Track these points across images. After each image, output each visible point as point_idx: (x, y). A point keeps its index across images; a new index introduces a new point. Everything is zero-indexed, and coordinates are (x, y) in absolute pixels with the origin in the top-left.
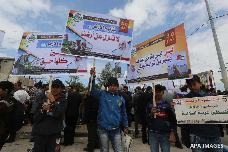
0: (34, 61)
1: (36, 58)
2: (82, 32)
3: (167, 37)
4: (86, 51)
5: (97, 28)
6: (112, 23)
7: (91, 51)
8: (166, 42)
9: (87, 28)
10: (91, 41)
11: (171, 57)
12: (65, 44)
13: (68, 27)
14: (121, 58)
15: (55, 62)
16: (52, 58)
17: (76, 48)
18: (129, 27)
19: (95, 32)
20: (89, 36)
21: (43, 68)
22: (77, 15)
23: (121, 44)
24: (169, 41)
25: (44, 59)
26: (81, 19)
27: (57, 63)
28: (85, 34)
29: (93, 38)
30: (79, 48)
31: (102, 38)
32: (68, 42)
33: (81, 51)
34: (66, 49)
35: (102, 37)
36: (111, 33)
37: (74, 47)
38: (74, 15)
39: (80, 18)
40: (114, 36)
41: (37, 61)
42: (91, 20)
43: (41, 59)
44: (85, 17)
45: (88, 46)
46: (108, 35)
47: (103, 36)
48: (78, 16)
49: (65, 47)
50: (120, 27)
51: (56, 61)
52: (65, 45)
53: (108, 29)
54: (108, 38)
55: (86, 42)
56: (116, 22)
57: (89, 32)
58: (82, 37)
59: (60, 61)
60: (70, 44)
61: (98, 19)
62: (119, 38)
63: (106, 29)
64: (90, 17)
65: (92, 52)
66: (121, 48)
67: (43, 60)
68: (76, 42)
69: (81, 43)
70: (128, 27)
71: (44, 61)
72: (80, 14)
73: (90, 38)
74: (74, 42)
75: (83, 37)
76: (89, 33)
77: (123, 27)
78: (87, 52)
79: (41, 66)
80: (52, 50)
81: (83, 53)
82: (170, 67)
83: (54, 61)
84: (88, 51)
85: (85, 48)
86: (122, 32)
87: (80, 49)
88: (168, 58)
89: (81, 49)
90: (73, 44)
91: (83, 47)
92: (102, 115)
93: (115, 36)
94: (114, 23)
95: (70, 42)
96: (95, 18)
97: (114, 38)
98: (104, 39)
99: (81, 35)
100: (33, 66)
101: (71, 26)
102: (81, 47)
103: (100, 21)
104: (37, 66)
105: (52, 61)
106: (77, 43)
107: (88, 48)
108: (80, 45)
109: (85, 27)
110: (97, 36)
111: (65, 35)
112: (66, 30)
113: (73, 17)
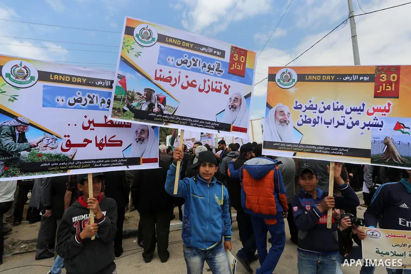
0: (45, 142)
1: (47, 134)
2: (156, 71)
3: (381, 80)
4: (165, 115)
5: (186, 63)
6: (216, 55)
7: (175, 114)
8: (377, 88)
9: (166, 63)
10: (176, 91)
11: (382, 122)
12: (119, 97)
13: (124, 59)
14: (232, 128)
15: (97, 145)
16: (89, 135)
17: (145, 108)
18: (247, 66)
19: (184, 73)
20: (170, 81)
21: (71, 158)
22: (143, 32)
23: (233, 99)
24: (384, 89)
25: (69, 136)
26: (154, 42)
27: (100, 146)
28: (162, 77)
29: (178, 86)
30: (151, 106)
31: (197, 87)
32: (127, 93)
33: (154, 113)
34: (122, 110)
35: (198, 84)
36: (215, 75)
37: (140, 104)
38: (136, 32)
39: (150, 40)
40: (219, 83)
41: (51, 140)
42: (174, 44)
43: (62, 136)
44: (162, 38)
45: (169, 102)
46: (209, 80)
47: (200, 83)
48: (146, 33)
49: (119, 105)
50: (231, 65)
51: (98, 143)
52: (119, 100)
53: (208, 68)
54: (209, 86)
55: (164, 94)
56: (223, 54)
57: (170, 72)
58: (156, 82)
59: (108, 142)
60: (130, 98)
61: (188, 45)
62: (229, 87)
63: (205, 66)
64: (173, 38)
65: (178, 116)
66: (233, 107)
67: (67, 138)
68: (143, 93)
69: (154, 95)
70: (245, 64)
71: (69, 141)
72: (149, 30)
73: (173, 85)
74: (139, 94)
75: (159, 82)
76: (170, 75)
77: (237, 64)
78: (169, 115)
79: (64, 153)
80: (86, 117)
81: (159, 117)
82: (378, 139)
83: (94, 142)
84: (170, 113)
85: (162, 106)
86: (236, 75)
87: (154, 110)
88: (377, 122)
89: (156, 109)
90: (137, 97)
91: (158, 106)
92: (189, 226)
93: (221, 83)
94: (219, 56)
95: (130, 94)
96: (182, 41)
97: (221, 87)
98: (202, 88)
99: (153, 78)
100: (45, 155)
101: (131, 58)
102: (154, 105)
103: (193, 49)
104: (53, 152)
105: (91, 142)
106: (146, 95)
107: (169, 107)
108: (153, 101)
109: (162, 61)
110: (188, 82)
111: (118, 77)
112: (120, 64)
113: (135, 35)
